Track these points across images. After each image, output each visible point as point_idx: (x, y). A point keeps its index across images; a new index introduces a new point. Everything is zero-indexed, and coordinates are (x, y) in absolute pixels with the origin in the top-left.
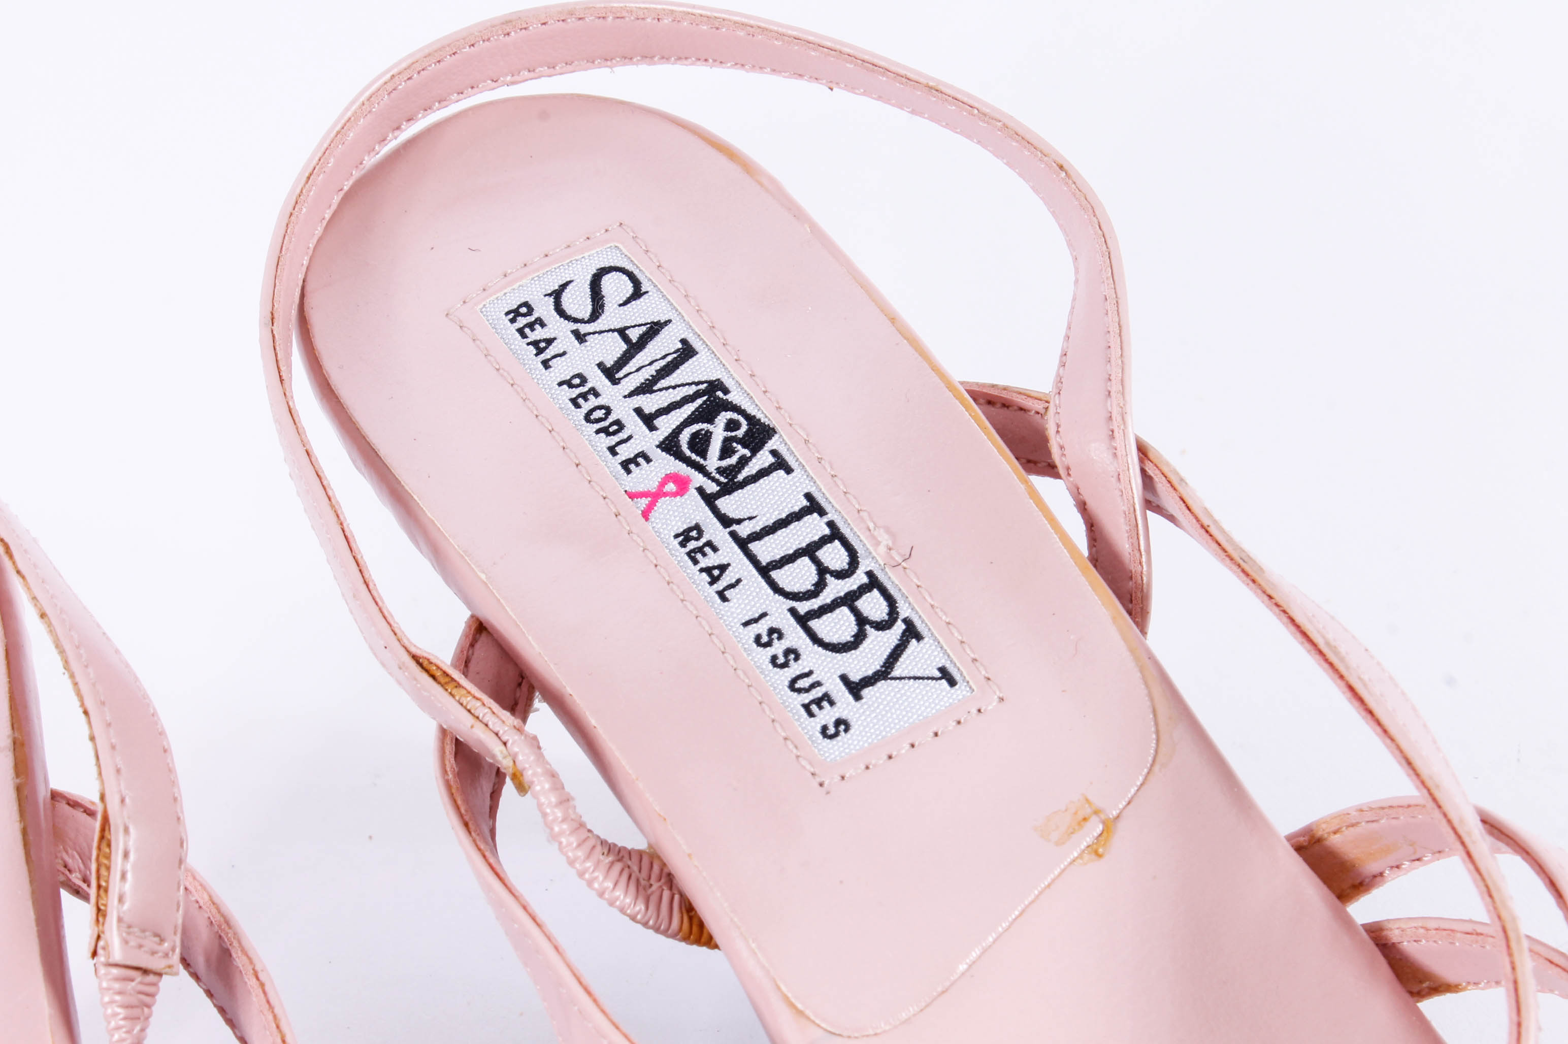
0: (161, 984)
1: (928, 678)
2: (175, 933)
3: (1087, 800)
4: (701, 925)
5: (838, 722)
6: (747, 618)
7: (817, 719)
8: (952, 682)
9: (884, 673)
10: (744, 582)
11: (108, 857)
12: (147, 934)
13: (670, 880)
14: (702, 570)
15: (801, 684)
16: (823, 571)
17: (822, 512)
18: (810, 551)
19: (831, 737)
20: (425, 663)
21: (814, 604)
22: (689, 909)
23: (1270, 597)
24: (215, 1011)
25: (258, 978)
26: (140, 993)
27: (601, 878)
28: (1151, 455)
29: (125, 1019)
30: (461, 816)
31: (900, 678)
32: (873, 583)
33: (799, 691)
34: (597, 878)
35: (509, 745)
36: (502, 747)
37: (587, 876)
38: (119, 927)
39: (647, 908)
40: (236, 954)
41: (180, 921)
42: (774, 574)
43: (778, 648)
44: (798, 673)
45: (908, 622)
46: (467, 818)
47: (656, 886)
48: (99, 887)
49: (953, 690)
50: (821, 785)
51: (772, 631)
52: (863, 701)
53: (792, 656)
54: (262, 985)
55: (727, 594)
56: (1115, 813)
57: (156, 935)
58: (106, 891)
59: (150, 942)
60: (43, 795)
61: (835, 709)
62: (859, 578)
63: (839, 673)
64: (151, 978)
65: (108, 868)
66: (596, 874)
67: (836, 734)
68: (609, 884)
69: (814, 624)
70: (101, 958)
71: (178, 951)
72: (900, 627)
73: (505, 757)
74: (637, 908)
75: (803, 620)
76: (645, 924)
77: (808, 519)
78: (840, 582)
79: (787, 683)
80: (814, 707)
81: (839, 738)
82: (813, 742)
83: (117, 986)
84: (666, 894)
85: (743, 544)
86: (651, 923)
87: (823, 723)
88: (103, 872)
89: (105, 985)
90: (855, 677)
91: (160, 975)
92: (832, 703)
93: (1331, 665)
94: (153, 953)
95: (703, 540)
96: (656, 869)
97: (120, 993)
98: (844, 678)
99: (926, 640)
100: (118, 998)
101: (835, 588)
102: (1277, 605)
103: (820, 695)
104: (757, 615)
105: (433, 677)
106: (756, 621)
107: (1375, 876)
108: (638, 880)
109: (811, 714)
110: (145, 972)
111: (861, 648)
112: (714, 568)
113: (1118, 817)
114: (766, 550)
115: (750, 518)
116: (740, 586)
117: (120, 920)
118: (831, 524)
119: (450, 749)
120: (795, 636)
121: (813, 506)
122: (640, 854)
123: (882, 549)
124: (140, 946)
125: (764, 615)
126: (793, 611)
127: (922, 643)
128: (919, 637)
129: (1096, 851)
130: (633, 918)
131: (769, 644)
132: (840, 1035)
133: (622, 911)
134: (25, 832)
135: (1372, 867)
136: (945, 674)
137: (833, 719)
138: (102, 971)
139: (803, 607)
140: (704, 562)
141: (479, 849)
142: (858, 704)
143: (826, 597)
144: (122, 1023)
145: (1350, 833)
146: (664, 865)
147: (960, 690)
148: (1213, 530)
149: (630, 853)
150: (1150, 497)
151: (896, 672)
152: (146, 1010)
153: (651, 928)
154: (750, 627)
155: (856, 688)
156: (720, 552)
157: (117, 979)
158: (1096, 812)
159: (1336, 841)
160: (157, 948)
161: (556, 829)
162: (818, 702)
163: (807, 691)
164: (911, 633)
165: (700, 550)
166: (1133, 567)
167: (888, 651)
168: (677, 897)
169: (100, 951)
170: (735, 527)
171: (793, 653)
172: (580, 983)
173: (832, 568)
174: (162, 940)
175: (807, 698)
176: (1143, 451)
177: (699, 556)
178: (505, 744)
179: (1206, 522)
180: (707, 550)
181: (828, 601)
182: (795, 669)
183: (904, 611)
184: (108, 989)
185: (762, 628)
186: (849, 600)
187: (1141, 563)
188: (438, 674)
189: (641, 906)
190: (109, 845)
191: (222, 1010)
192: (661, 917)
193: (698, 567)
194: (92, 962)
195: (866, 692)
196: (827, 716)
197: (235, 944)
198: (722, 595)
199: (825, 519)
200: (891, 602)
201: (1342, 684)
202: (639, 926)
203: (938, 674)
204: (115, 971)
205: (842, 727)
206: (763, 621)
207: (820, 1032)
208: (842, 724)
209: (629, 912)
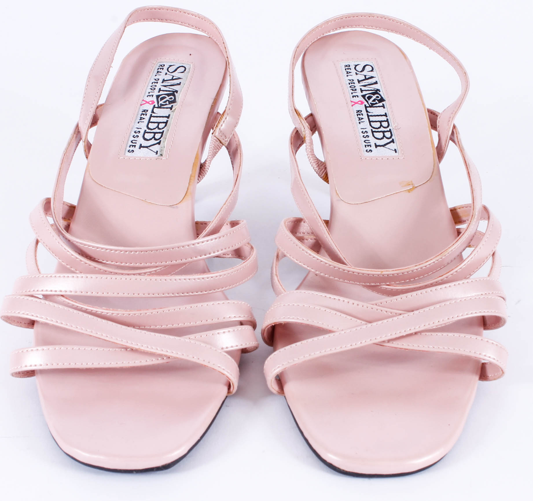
0: (222, 147)
1: (392, 150)
2: (229, 138)
3: (412, 182)
4: (328, 178)
5: (370, 150)
6: (362, 128)
7: (366, 148)
8: (396, 152)
9: (383, 146)
10: (365, 122)
11: (222, 117)
12: (224, 135)
13: (326, 168)
14: (358, 118)
15: (366, 141)
16: (381, 126)
17: (387, 116)
18: (381, 122)
19: (367, 152)
20: (297, 111)
21: (377, 130)
22: (326, 174)
23: (463, 155)
24: (230, 162)
25: (240, 155)
26: (218, 145)
27: (312, 160)
28: (456, 128)
29: (213, 147)
30: (291, 142)
31: (386, 148)
32: (390, 131)
33: (365, 142)
34: (311, 159)
35: (305, 129)
36: (304, 129)
37: (309, 158)
38: (219, 130)
39: (318, 170)
40: (239, 150)
41: (230, 137)
42: (371, 123)
43: (365, 134)
44: (367, 140)
45: (393, 140)
46: (292, 142)
47: (322, 167)
48: (219, 122)
49: (395, 153)
50: (361, 158)
51: (366, 131)
52: (377, 149)
53: (367, 137)
54: (241, 156)
55: (361, 123)
56: (416, 186)
57: (225, 136)
58: (220, 123)
59: (223, 137)
60: (215, 111)
61: (371, 148)
62: (388, 129)
63: (375, 142)
64: (221, 145)
65: (222, 119)
66: (311, 158)
67: (369, 152)
68: (313, 162)
69: (374, 133)
70: (213, 135)
71: (228, 141)
72: (391, 140)
73: (303, 131)
74: (316, 169)
75: (373, 132)
76: (317, 173)
77: (383, 117)
78: (383, 128)
79: (364, 140)
80: (367, 146)
81: (369, 153)
82: (363, 151)
83: (214, 141)
84: (324, 169)
85: (368, 116)
86: (318, 173)
87: (367, 149)
88: (221, 119)
89: (212, 139)
90: (377, 144)
91: (223, 145)
92: (371, 147)
93: (467, 168)
94: (223, 139)
95: (361, 113)
96: (324, 165)
97: (214, 142)
98: (375, 144)
99: (395, 144)
100: (214, 143)
101: (382, 129)
102: (463, 156)
103: (369, 145)
104: (364, 128)
105: (297, 113)
106: (364, 129)
107: (464, 221)
108: (319, 165)
109: (366, 147)
110: (221, 142)
111: (381, 140)
112: (360, 118)
113: (416, 187)
114: (372, 119)
115: (372, 113)
116: (364, 122)
117: (220, 129)
118: (387, 119)
119: (295, 131)
120: (370, 134)
121: (386, 115)
122: (322, 162)
123: (395, 126)
124: (221, 136)
125: (366, 128)
126: (372, 130)
127: (394, 144)
128: (394, 142)
129: (409, 191)
130: (315, 171)
131: (364, 133)
132: (343, 201)
133: (313, 168)
134: (210, 113)
135: (464, 218)
136: (395, 151)
137: (369, 149)
138: (213, 137)
139: (374, 130)
140: (359, 116)
141: (292, 148)
142: (376, 149)
143: (379, 130)
144: (212, 147)
145: (462, 209)
146: (325, 165)
147: (397, 154)
148: (459, 142)
149: (320, 161)
150: (452, 137)
151: (386, 146)
152: (218, 150)
153: (318, 174)
154: (362, 129)
155: (376, 146)
156: (363, 116)
157: (215, 139)
158: (412, 184)
159: (459, 210)
160: (224, 139)
161: (307, 147)
162: (368, 146)
163: (367, 143)
164: (393, 141)
165: (360, 114)
166: (443, 148)
167: (386, 143)
168: (325, 171)
169: (214, 133)
170: (368, 113)
171: (368, 136)
172: (299, 172)
173: (383, 126)
174: (226, 138)
175: (366, 144)
176: (454, 127)
177: (359, 115)
178: (304, 128)
179: (459, 140)
180: (361, 115)
181: (380, 131)
182: (367, 139)
183: (393, 137)
184: (212, 140)
185: (364, 130)
186: (384, 132)
187: (445, 148)
188: (298, 113)
189: (317, 169)
190: (223, 116)
191: (232, 162)
192: (320, 173)
193: (358, 117)
194: (212, 135)
195: (378, 147)
196: (368, 148)
197: (239, 148)
198: (360, 123)
199: (387, 118)
200: (392, 135)
201: (467, 171)
202: (316, 172)
203: (394, 150)
204: (215, 138)
205: (370, 151)
206: (365, 129)
207: (340, 199)
208: (371, 151)
209: (315, 169)
